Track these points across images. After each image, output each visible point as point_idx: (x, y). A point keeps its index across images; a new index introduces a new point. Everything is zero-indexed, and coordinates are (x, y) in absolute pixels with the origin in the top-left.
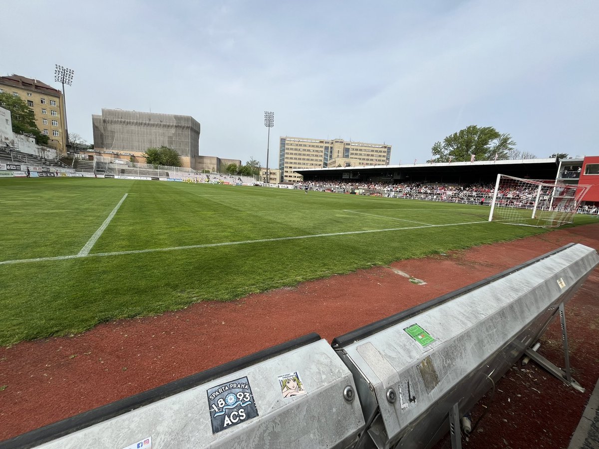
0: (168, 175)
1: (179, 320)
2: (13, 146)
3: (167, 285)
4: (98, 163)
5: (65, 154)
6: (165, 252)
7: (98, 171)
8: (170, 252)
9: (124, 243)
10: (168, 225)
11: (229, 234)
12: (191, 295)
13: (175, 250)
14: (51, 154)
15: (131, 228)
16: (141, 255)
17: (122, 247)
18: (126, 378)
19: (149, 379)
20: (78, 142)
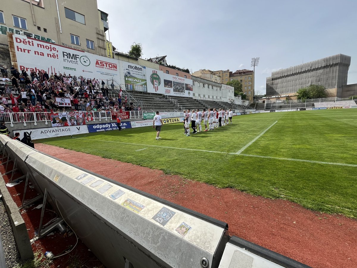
0: (313, 105)
1: (264, 204)
2: (234, 102)
3: (269, 181)
4: (267, 104)
5: (252, 102)
6: (280, 161)
7: (267, 109)
8: (283, 161)
9: (259, 151)
10: (293, 143)
11: (349, 156)
12: (281, 193)
13: (288, 161)
14: (247, 103)
15: (267, 143)
16: (264, 159)
17: (257, 153)
18: (225, 217)
19: (233, 224)
20: (259, 95)
